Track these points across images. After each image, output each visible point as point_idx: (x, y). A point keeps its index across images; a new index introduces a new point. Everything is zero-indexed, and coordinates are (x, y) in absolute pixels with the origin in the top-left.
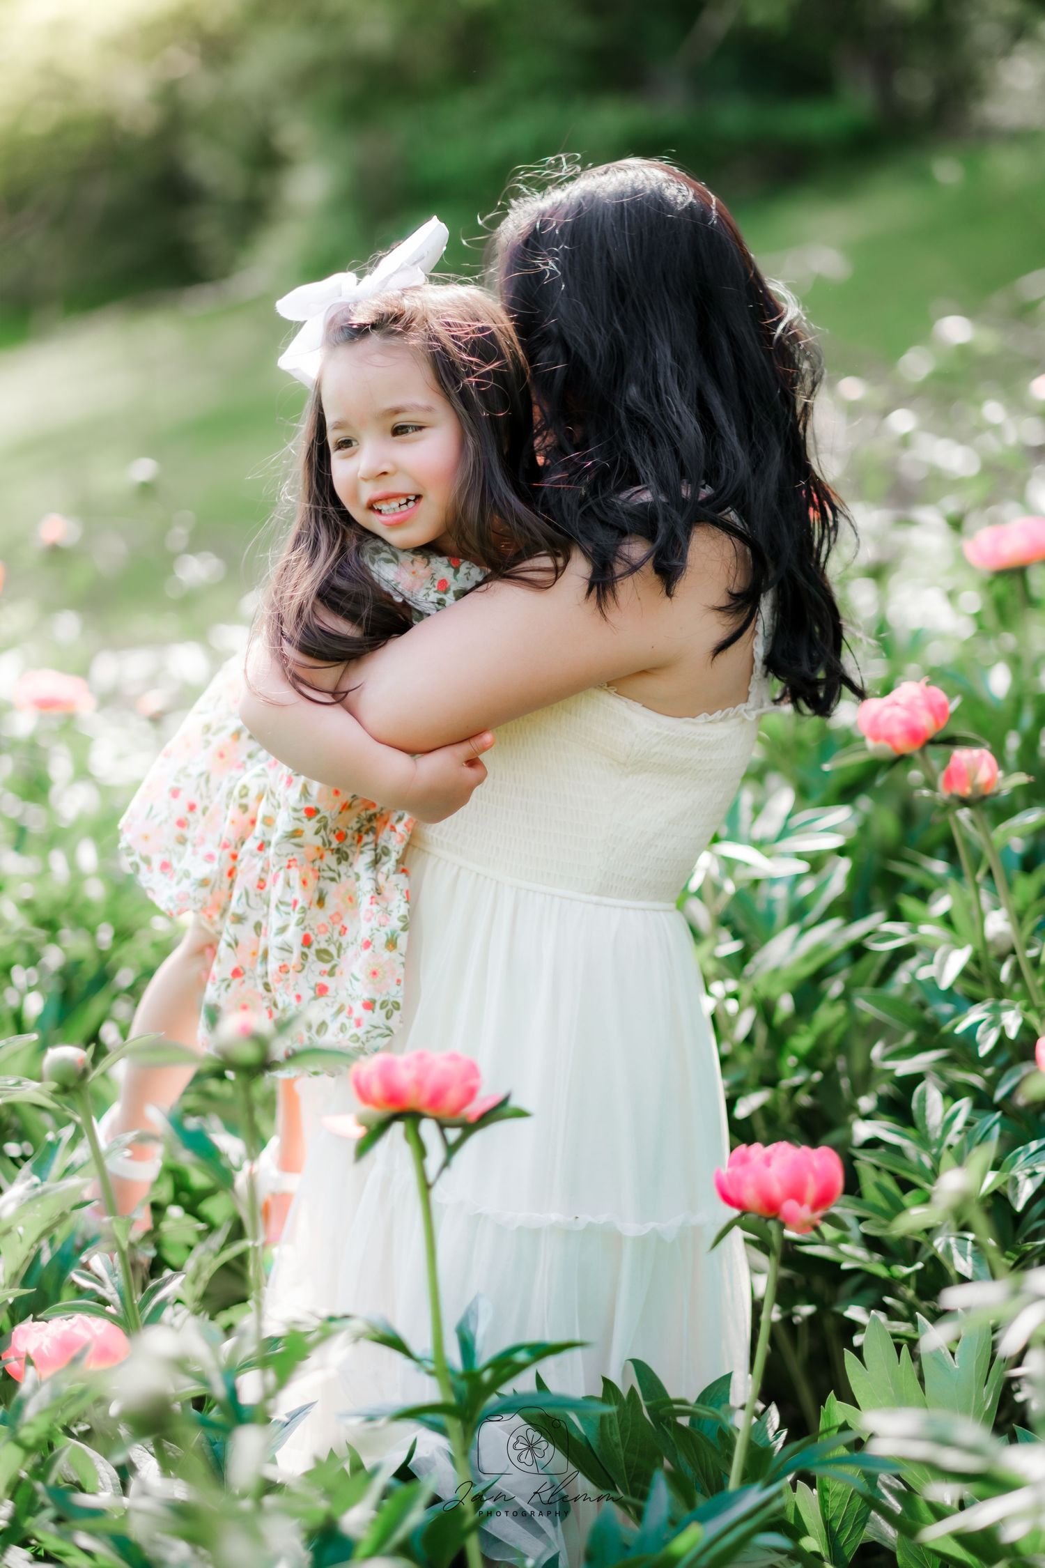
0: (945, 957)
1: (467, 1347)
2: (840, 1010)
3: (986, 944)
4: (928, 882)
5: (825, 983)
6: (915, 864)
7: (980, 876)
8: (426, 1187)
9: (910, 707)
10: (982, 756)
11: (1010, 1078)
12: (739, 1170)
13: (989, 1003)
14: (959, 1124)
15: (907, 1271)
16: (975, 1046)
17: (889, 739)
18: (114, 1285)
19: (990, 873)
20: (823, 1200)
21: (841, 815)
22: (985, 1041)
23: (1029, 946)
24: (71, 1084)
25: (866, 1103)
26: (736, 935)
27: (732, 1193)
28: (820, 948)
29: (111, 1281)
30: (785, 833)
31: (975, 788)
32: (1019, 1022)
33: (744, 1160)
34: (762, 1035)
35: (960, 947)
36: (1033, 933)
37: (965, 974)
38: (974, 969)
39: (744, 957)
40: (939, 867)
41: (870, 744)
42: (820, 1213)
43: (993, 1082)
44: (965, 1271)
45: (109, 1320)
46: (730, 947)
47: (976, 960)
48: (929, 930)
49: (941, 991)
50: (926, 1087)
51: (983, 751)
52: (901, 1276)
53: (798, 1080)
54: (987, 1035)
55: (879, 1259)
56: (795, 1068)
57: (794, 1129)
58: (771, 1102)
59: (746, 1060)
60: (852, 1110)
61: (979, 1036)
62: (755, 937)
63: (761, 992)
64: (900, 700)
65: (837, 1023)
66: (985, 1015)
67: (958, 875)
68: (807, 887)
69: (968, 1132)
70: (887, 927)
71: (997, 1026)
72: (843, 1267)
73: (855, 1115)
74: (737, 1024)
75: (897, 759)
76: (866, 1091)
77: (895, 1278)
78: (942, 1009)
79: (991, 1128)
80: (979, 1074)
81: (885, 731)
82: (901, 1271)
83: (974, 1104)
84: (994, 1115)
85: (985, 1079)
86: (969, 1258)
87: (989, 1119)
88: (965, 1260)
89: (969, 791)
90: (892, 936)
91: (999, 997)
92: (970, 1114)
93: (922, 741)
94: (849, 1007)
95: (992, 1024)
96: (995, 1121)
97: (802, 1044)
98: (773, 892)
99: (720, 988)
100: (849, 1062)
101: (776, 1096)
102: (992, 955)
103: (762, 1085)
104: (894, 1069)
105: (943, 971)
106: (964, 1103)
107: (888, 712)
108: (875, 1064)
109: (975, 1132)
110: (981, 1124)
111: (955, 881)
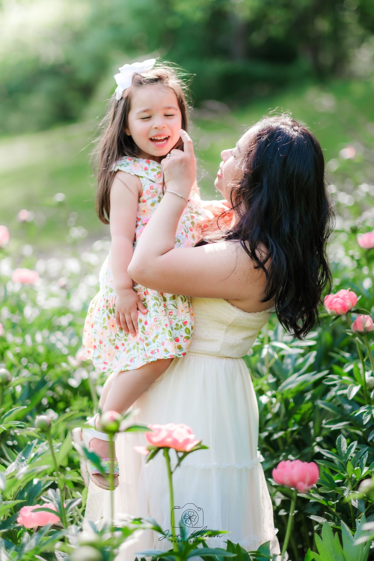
0: (352, 388)
1: (183, 531)
2: (310, 405)
3: (366, 384)
4: (343, 360)
5: (306, 394)
6: (338, 353)
7: (365, 360)
8: (171, 473)
9: (343, 298)
10: (367, 318)
11: (373, 433)
13: (367, 406)
14: (353, 450)
15: (333, 503)
16: (362, 421)
17: (335, 309)
18: (56, 501)
19: (368, 359)
20: (311, 482)
21: (314, 334)
22: (366, 419)
24: (46, 429)
25: (319, 439)
26: (274, 375)
28: (305, 382)
29: (55, 499)
31: (365, 329)
34: (283, 411)
35: (357, 385)
37: (358, 395)
38: (361, 393)
39: (277, 384)
40: (347, 355)
41: (328, 310)
43: (367, 434)
44: (356, 505)
45: (55, 514)
46: (272, 380)
47: (361, 389)
48: (345, 378)
49: (349, 400)
50: (341, 436)
51: (368, 316)
52: (331, 505)
53: (295, 428)
54: (367, 417)
55: (323, 498)
56: (294, 424)
57: (293, 446)
58: (284, 436)
59: (277, 421)
60: (314, 441)
61: (363, 417)
62: (281, 377)
63: (284, 397)
64: (340, 296)
65: (309, 409)
66: (366, 410)
67: (355, 358)
68: (301, 360)
69: (357, 453)
70: (330, 376)
71: (370, 414)
72: (311, 501)
73: (315, 443)
74: (275, 407)
75: (338, 316)
76: (319, 435)
77: (329, 505)
78: (348, 407)
79: (365, 452)
80: (361, 431)
81: (334, 307)
82: (331, 503)
83: (359, 443)
84: (367, 447)
85: (364, 433)
86: (357, 501)
87: (364, 448)
88: (355, 501)
89: (363, 330)
90: (332, 380)
91: (370, 404)
92: (357, 446)
93: (347, 310)
94: (313, 403)
95: (368, 413)
96: (366, 450)
97: (298, 417)
98: (288, 361)
99: (269, 393)
100: (314, 424)
101: (286, 434)
102: (368, 388)
103: (282, 430)
104: (331, 428)
105: (350, 393)
106: (355, 443)
107: (335, 300)
108: (323, 426)
109: (360, 453)
110: (362, 451)
111: (354, 360)
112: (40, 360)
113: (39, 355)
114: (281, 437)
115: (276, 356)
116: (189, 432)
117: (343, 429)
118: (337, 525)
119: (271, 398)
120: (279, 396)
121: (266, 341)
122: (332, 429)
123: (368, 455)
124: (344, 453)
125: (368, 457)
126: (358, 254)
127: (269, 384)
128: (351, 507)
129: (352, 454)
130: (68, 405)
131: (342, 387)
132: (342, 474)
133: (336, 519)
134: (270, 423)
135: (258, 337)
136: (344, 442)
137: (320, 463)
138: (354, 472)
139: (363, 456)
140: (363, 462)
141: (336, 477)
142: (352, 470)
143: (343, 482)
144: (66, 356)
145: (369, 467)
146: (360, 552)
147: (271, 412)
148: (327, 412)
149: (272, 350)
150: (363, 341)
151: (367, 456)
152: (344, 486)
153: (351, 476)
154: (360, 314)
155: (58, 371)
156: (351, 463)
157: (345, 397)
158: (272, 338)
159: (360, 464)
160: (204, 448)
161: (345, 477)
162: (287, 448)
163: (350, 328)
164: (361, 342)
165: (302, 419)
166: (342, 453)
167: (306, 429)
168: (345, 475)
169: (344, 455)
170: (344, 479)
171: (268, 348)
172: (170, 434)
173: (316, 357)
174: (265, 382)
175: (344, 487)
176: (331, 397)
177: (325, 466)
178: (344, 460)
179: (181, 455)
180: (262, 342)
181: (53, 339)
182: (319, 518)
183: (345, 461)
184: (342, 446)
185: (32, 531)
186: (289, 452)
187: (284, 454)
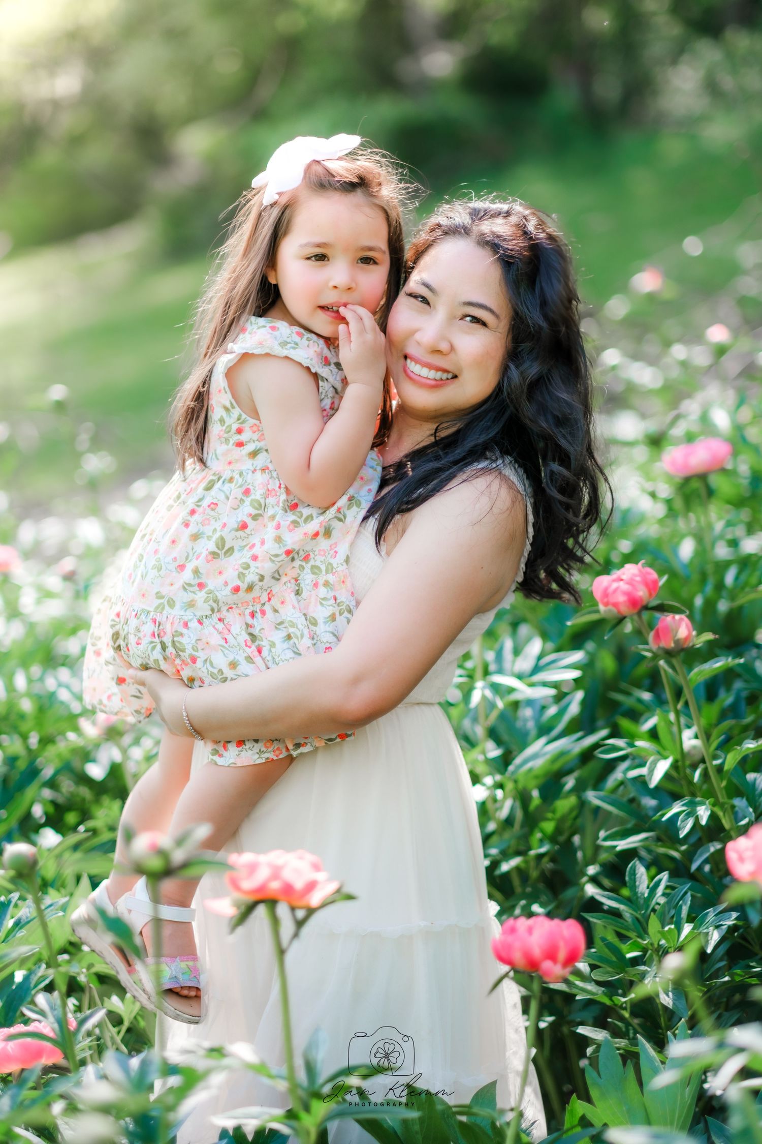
0: (655, 763)
1: (310, 1068)
2: (572, 800)
3: (684, 755)
4: (639, 707)
5: (564, 779)
6: (628, 694)
7: (680, 706)
8: (281, 952)
9: (630, 582)
10: (681, 620)
11: (701, 855)
12: (510, 939)
13: (687, 799)
14: (660, 890)
15: (623, 1000)
16: (677, 830)
17: (615, 605)
18: (54, 1016)
19: (686, 704)
20: (571, 959)
21: (577, 656)
22: (685, 827)
23: (715, 757)
24: (25, 871)
25: (592, 870)
26: (499, 742)
27: (504, 955)
28: (562, 754)
29: (52, 1014)
30: (536, 669)
31: (677, 642)
32: (709, 813)
33: (513, 930)
34: (519, 815)
35: (665, 758)
36: (717, 748)
37: (667, 776)
38: (674, 774)
39: (505, 760)
40: (646, 696)
41: (602, 608)
42: (569, 969)
43: (690, 856)
44: (668, 1003)
45: (53, 1043)
46: (494, 752)
47: (675, 766)
48: (642, 743)
49: (650, 789)
50: (635, 863)
51: (683, 616)
52: (620, 1004)
53: (543, 850)
54: (686, 822)
55: (604, 991)
56: (541, 841)
57: (541, 886)
58: (523, 866)
59: (507, 835)
60: (584, 874)
61: (679, 823)
62: (513, 747)
63: (520, 786)
64: (624, 577)
65: (571, 810)
66: (684, 808)
67: (660, 702)
68: (552, 710)
69: (668, 896)
70: (611, 741)
71: (692, 816)
72: (578, 998)
73: (585, 879)
74: (501, 808)
75: (621, 620)
76: (592, 862)
77: (616, 1005)
78: (650, 802)
79: (686, 893)
80: (677, 850)
81: (612, 599)
82: (620, 1001)
83: (672, 875)
84: (688, 883)
85: (683, 853)
86: (670, 994)
87: (683, 886)
88: (668, 995)
89: (672, 645)
90: (615, 749)
91: (693, 795)
92: (669, 881)
93: (639, 607)
94: (579, 798)
95: (689, 815)
96: (688, 889)
97: (549, 826)
98: (527, 712)
99: (489, 780)
100: (583, 839)
101: (526, 862)
102: (688, 763)
103: (518, 853)
104: (615, 847)
105: (652, 775)
106: (665, 876)
107: (615, 585)
108: (600, 842)
109: (674, 895)
110: (678, 891)
111: (659, 707)
112: (24, 727)
113: (22, 716)
114: (518, 869)
115: (500, 704)
116: (316, 867)
117: (641, 848)
118: (632, 1045)
119: (493, 789)
120: (510, 786)
121: (479, 673)
122: (618, 849)
123: (690, 899)
124: (642, 897)
125: (691, 904)
126: (665, 490)
127: (488, 761)
128: (660, 1006)
129: (658, 897)
130: (85, 816)
131: (637, 761)
132: (639, 940)
133: (631, 1032)
134: (494, 839)
135: (461, 666)
136: (642, 875)
137: (595, 920)
138: (663, 935)
139: (681, 902)
140: (680, 914)
141: (628, 947)
142: (659, 932)
143: (644, 955)
144: (76, 717)
145: (692, 925)
146: (679, 1098)
147: (494, 819)
148: (609, 813)
149: (491, 692)
150: (673, 667)
151: (689, 902)
152: (644, 964)
153: (658, 944)
154: (666, 614)
155: (61, 747)
156: (657, 917)
157: (641, 782)
158: (492, 667)
159: (674, 919)
160: (350, 897)
161: (644, 946)
162: (529, 890)
163: (647, 643)
164: (670, 671)
165: (558, 831)
166: (638, 898)
167: (567, 849)
168: (645, 942)
169: (642, 901)
170: (645, 950)
171: (483, 688)
172: (276, 873)
173: (584, 703)
174: (481, 758)
175: (643, 968)
176: (615, 784)
177: (605, 927)
178: (643, 912)
179: (300, 914)
180: (471, 677)
181: (50, 683)
182: (596, 1031)
183: (645, 913)
184: (637, 883)
185: (10, 1078)
186: (533, 898)
187: (523, 902)
